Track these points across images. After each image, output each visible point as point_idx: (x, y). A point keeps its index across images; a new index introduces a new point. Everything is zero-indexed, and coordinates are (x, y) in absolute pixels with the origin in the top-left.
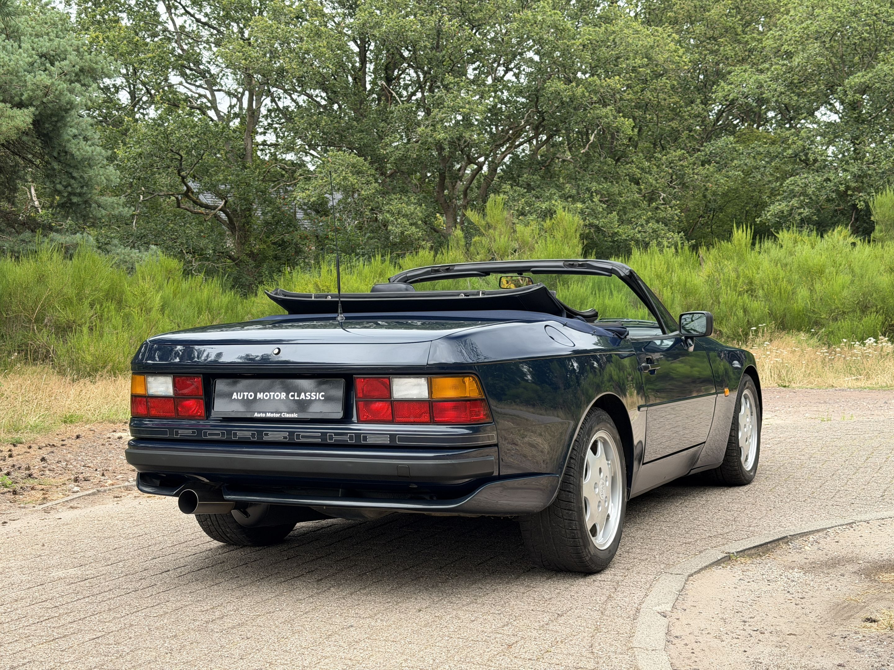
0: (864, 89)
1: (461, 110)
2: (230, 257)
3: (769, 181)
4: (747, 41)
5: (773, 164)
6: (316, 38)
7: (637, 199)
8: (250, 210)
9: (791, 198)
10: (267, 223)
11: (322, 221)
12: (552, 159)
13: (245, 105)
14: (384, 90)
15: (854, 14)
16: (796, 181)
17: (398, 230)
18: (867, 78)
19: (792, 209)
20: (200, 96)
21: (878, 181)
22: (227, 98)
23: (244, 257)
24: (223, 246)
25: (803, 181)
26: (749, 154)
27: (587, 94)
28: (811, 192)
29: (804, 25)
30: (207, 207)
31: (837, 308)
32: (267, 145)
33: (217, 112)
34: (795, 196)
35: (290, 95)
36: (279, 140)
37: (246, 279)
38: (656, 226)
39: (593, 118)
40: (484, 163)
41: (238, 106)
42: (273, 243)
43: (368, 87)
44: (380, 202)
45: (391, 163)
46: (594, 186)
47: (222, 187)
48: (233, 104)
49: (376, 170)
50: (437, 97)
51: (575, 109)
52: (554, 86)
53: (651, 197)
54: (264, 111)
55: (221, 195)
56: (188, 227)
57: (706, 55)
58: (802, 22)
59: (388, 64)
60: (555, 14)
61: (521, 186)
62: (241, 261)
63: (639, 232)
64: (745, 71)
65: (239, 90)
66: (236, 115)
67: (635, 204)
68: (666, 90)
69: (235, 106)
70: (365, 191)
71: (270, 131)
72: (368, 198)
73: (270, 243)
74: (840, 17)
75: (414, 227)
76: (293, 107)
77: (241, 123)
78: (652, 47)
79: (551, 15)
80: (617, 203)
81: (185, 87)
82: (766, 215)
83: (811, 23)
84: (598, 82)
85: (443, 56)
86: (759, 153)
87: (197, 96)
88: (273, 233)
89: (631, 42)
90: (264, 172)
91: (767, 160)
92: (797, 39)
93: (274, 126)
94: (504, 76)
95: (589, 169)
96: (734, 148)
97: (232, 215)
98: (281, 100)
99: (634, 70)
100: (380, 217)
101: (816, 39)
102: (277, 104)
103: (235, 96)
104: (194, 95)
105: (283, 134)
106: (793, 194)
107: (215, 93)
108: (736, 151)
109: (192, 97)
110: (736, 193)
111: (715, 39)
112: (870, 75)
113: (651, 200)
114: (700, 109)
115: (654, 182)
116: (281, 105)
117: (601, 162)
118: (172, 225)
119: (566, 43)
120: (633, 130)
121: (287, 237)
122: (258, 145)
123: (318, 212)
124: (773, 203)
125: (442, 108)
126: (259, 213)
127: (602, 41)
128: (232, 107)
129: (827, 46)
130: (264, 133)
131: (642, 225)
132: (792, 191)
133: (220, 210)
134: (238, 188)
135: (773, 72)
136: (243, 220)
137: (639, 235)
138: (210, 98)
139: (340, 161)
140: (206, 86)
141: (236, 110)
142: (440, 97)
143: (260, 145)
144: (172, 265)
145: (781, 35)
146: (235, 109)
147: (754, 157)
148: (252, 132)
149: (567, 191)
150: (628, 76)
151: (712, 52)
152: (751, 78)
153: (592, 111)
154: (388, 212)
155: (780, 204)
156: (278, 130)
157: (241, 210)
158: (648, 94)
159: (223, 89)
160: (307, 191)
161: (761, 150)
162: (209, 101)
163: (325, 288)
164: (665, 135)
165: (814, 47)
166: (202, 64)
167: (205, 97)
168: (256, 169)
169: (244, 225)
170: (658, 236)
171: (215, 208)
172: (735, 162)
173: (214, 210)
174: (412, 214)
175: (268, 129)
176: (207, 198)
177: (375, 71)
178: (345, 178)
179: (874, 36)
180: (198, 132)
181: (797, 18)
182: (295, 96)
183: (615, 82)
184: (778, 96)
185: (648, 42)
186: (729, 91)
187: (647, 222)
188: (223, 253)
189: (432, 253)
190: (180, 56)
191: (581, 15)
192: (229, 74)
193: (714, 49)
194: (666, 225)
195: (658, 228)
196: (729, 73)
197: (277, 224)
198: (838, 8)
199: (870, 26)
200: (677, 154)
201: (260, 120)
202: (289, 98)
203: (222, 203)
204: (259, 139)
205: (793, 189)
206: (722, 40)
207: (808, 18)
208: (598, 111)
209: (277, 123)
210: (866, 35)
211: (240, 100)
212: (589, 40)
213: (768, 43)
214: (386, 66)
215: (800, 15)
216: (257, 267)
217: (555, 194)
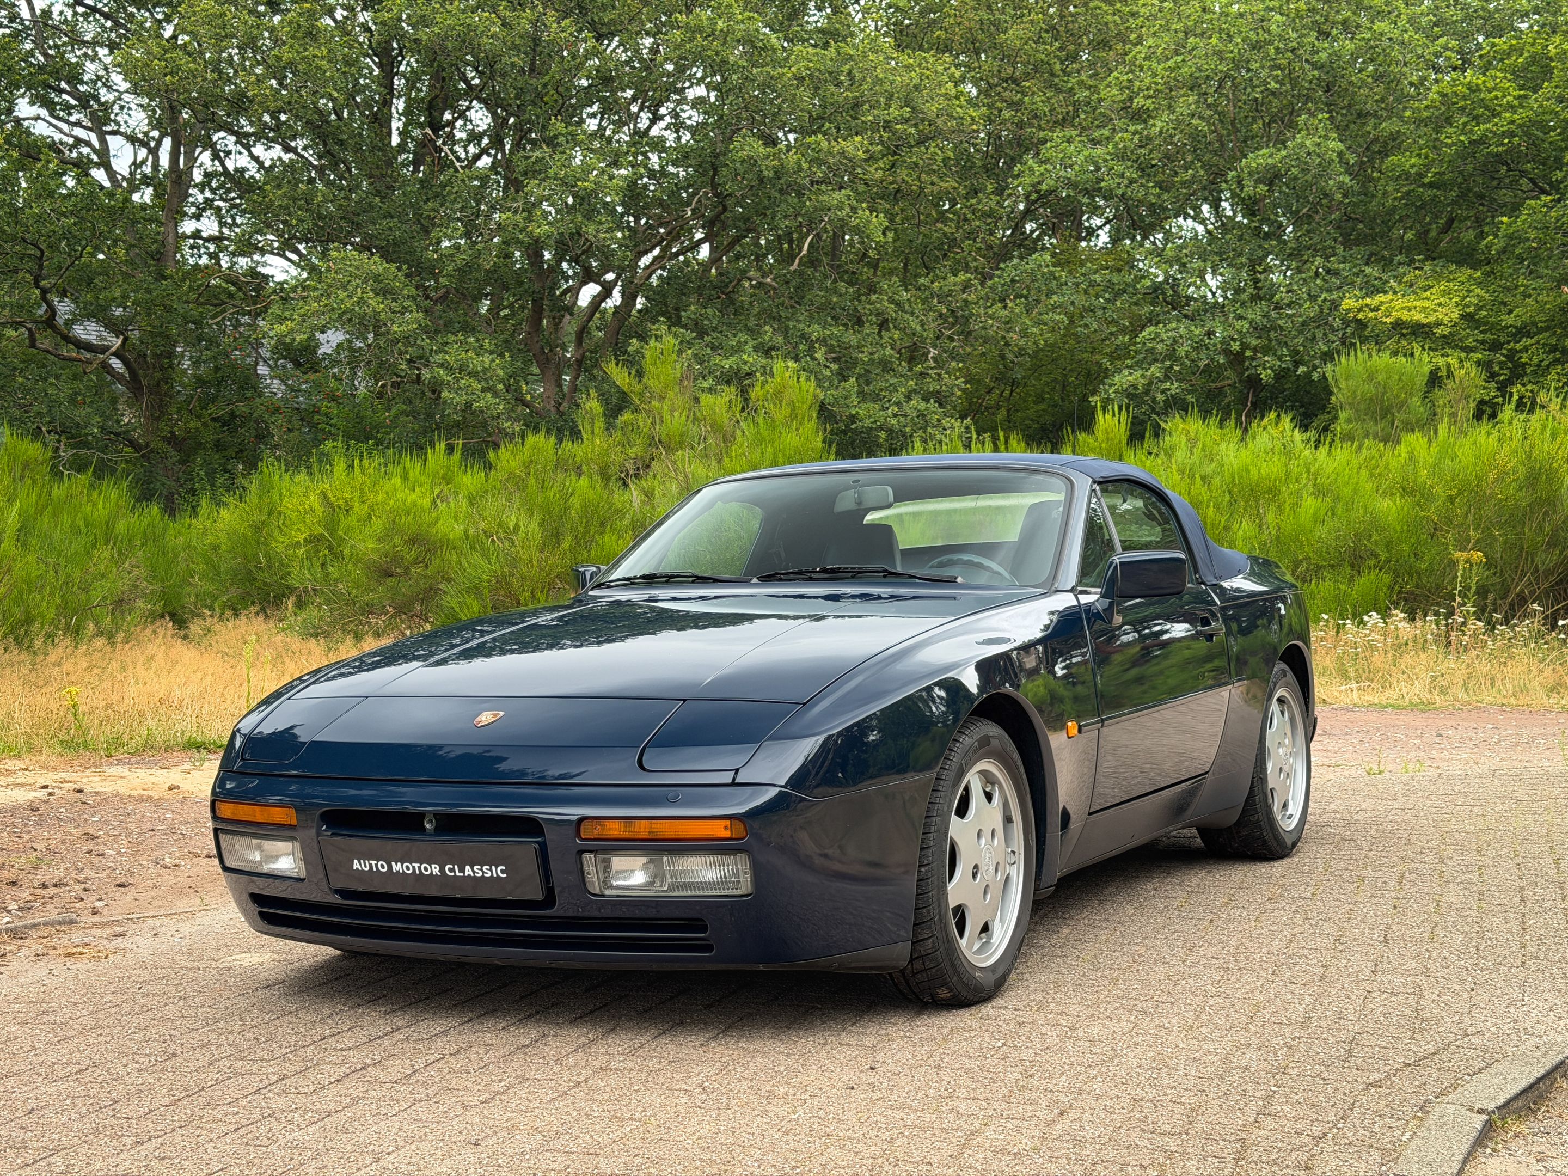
0: (1272, 177)
1: (580, 183)
2: (132, 443)
3: (1112, 334)
4: (1072, 89)
5: (1118, 303)
6: (307, 40)
7: (891, 356)
8: (171, 355)
9: (1150, 364)
10: (200, 382)
11: (306, 382)
12: (740, 281)
13: (164, 161)
14: (425, 146)
15: (1256, 46)
16: (1158, 334)
17: (461, 399)
18: (1278, 157)
19: (1150, 383)
20: (79, 141)
21: (1296, 337)
22: (129, 148)
23: (156, 443)
24: (118, 422)
25: (1170, 334)
26: (1077, 285)
27: (805, 166)
28: (1183, 354)
29: (1170, 63)
30: (88, 347)
31: (1307, 558)
32: (201, 238)
33: (111, 173)
34: (1156, 360)
35: (248, 147)
36: (225, 231)
37: (163, 485)
38: (922, 406)
39: (816, 209)
40: (614, 283)
41: (149, 163)
42: (214, 420)
43: (395, 140)
44: (427, 348)
45: (447, 275)
46: (815, 331)
47: (118, 312)
48: (139, 159)
49: (417, 288)
50: (533, 159)
51: (781, 191)
52: (747, 148)
53: (914, 354)
54: (198, 176)
55: (114, 327)
56: (51, 384)
57: (1000, 111)
58: (1168, 59)
59: (433, 99)
60: (749, 19)
61: (685, 327)
62: (152, 451)
63: (895, 415)
64: (1069, 142)
65: (151, 134)
66: (146, 181)
67: (886, 366)
68: (935, 167)
69: (144, 162)
70: (400, 325)
71: (208, 213)
72: (407, 339)
73: (207, 419)
74: (1232, 52)
75: (489, 395)
76: (253, 171)
77: (157, 195)
78: (916, 87)
79: (742, 22)
80: (855, 362)
81: (51, 124)
82: (1106, 391)
83: (1184, 61)
84: (825, 144)
85: (545, 86)
86: (1092, 284)
87: (71, 141)
88: (214, 400)
89: (881, 76)
90: (199, 286)
91: (1107, 295)
92: (1159, 87)
93: (216, 203)
94: (649, 128)
95: (806, 300)
96: (1052, 274)
97: (135, 365)
98: (232, 156)
99: (887, 126)
100: (426, 374)
101: (1191, 89)
102: (222, 164)
103: (144, 144)
104: (65, 139)
105: (234, 219)
106: (1152, 357)
107: (108, 137)
108: (1055, 278)
109: (61, 143)
110: (1053, 352)
111: (1016, 82)
112: (1284, 153)
113: (911, 360)
114: (993, 204)
115: (919, 328)
116: (230, 165)
117: (827, 290)
118: (20, 380)
119: (768, 73)
120: (884, 234)
121: (242, 408)
122: (185, 237)
123: (298, 365)
124: (1119, 371)
125: (544, 180)
126: (187, 363)
127: (830, 73)
128: (136, 165)
129: (1210, 100)
130: (197, 217)
131: (898, 404)
132: (1152, 351)
133: (115, 354)
134: (149, 315)
135: (1117, 143)
136: (158, 375)
137: (894, 422)
138: (97, 145)
139: (352, 269)
140: (90, 124)
141: (147, 169)
142: (539, 160)
143: (189, 237)
144: (31, 452)
145: (1130, 81)
146: (144, 168)
147: (1086, 292)
148: (177, 212)
149: (767, 338)
150: (877, 136)
151: (1012, 105)
152: (1079, 152)
153: (813, 197)
154: (442, 365)
155: (1131, 374)
156: (224, 211)
157: (155, 355)
158: (903, 174)
159: (122, 130)
160: (289, 323)
161: (1098, 278)
162: (94, 150)
163: (341, 502)
164: (931, 247)
165: (1187, 103)
166: (82, 82)
167: (88, 144)
168: (184, 280)
169: (158, 385)
170: (927, 423)
171: (105, 349)
172: (1055, 297)
173: (103, 353)
174: (485, 370)
175: (204, 210)
176: (88, 331)
177: (407, 112)
178: (361, 302)
179: (1288, 86)
180: (75, 206)
181: (1159, 51)
182: (258, 150)
183: (855, 146)
184: (1127, 187)
185: (912, 79)
186: (1042, 174)
187: (908, 398)
188: (117, 435)
189: (553, 440)
190: (41, 68)
191: (790, 26)
192: (133, 106)
193: (1015, 99)
194: (941, 405)
195: (927, 409)
196: (1044, 142)
197: (219, 383)
198: (1228, 34)
199: (1282, 70)
200: (958, 279)
201: (191, 191)
202: (245, 153)
203: (117, 342)
204: (188, 226)
205: (1153, 348)
206: (1028, 84)
207: (1177, 53)
208: (825, 198)
209: (222, 199)
210: (1273, 85)
211: (154, 152)
212: (809, 69)
213: (1111, 93)
214: (430, 102)
215: (1164, 46)
216: (183, 462)
217: (746, 342)
